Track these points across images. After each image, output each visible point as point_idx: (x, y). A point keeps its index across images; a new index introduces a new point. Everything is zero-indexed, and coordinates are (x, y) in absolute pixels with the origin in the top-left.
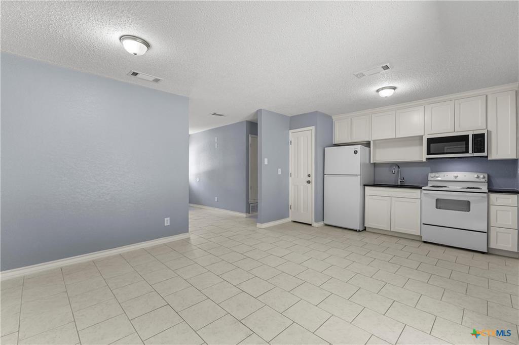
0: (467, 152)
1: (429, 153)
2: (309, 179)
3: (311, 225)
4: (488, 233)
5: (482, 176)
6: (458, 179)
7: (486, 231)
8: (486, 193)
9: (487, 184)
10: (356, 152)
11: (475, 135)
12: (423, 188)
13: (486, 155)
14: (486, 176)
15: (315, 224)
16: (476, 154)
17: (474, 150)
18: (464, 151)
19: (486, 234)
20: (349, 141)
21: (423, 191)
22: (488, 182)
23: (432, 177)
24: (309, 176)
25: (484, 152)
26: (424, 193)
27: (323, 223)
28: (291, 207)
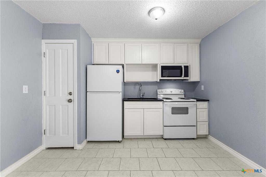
1: (162, 76)
2: (70, 97)
3: (73, 148)
5: (182, 91)
6: (172, 93)
7: (196, 125)
9: (184, 95)
10: (118, 71)
11: (185, 66)
13: (189, 79)
16: (185, 78)
17: (185, 75)
18: (180, 76)
19: (196, 127)
20: (107, 63)
23: (160, 92)
24: (70, 94)
25: (188, 77)
27: (86, 141)
28: (45, 132)
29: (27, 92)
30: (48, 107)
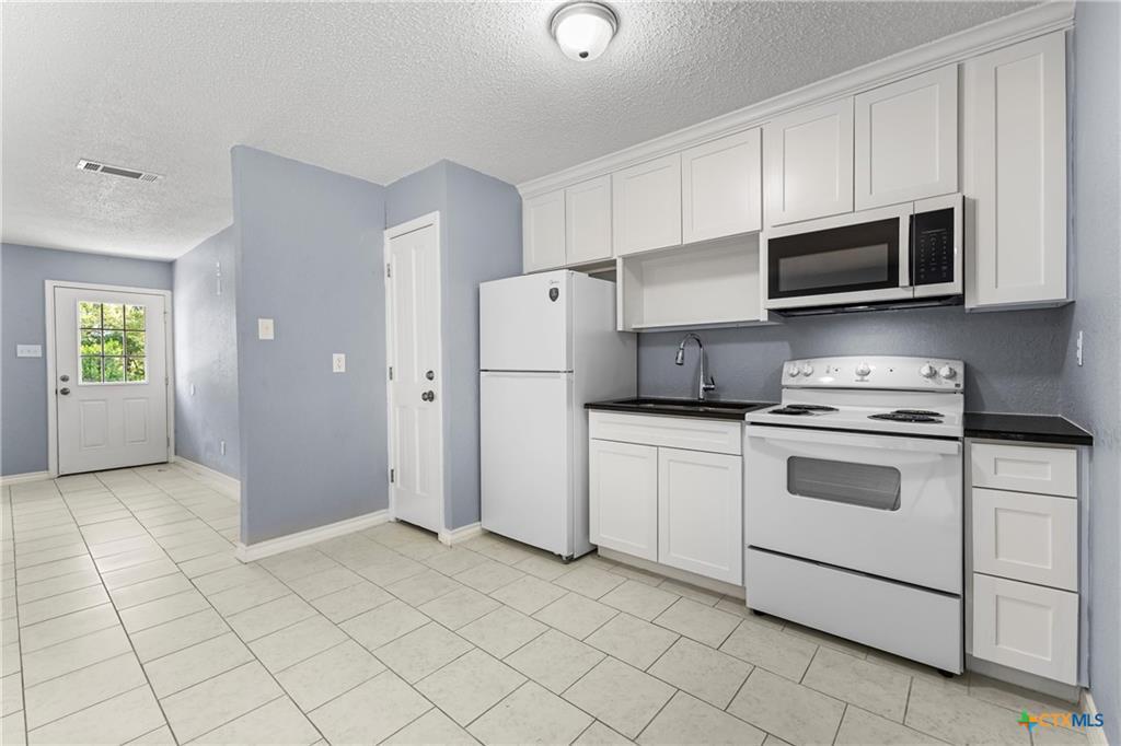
0: (893, 282)
1: (774, 293)
2: (428, 386)
3: (436, 535)
4: (964, 597)
5: (944, 371)
6: (871, 382)
7: (959, 591)
8: (955, 439)
9: (962, 396)
10: (554, 295)
11: (917, 215)
12: (750, 416)
13: (958, 290)
14: (960, 370)
15: (446, 536)
16: (923, 291)
17: (918, 274)
18: (886, 279)
19: (957, 602)
20: (562, 264)
21: (749, 428)
22: (965, 392)
23: (793, 376)
24: (430, 376)
25: (951, 279)
26: (751, 437)
27: (478, 528)
28: (392, 476)
29: (343, 370)
30: (397, 409)
